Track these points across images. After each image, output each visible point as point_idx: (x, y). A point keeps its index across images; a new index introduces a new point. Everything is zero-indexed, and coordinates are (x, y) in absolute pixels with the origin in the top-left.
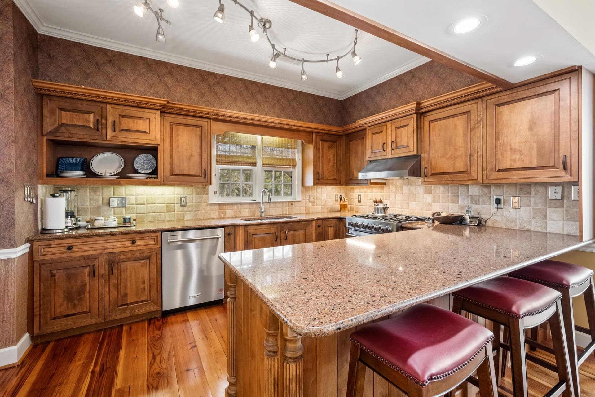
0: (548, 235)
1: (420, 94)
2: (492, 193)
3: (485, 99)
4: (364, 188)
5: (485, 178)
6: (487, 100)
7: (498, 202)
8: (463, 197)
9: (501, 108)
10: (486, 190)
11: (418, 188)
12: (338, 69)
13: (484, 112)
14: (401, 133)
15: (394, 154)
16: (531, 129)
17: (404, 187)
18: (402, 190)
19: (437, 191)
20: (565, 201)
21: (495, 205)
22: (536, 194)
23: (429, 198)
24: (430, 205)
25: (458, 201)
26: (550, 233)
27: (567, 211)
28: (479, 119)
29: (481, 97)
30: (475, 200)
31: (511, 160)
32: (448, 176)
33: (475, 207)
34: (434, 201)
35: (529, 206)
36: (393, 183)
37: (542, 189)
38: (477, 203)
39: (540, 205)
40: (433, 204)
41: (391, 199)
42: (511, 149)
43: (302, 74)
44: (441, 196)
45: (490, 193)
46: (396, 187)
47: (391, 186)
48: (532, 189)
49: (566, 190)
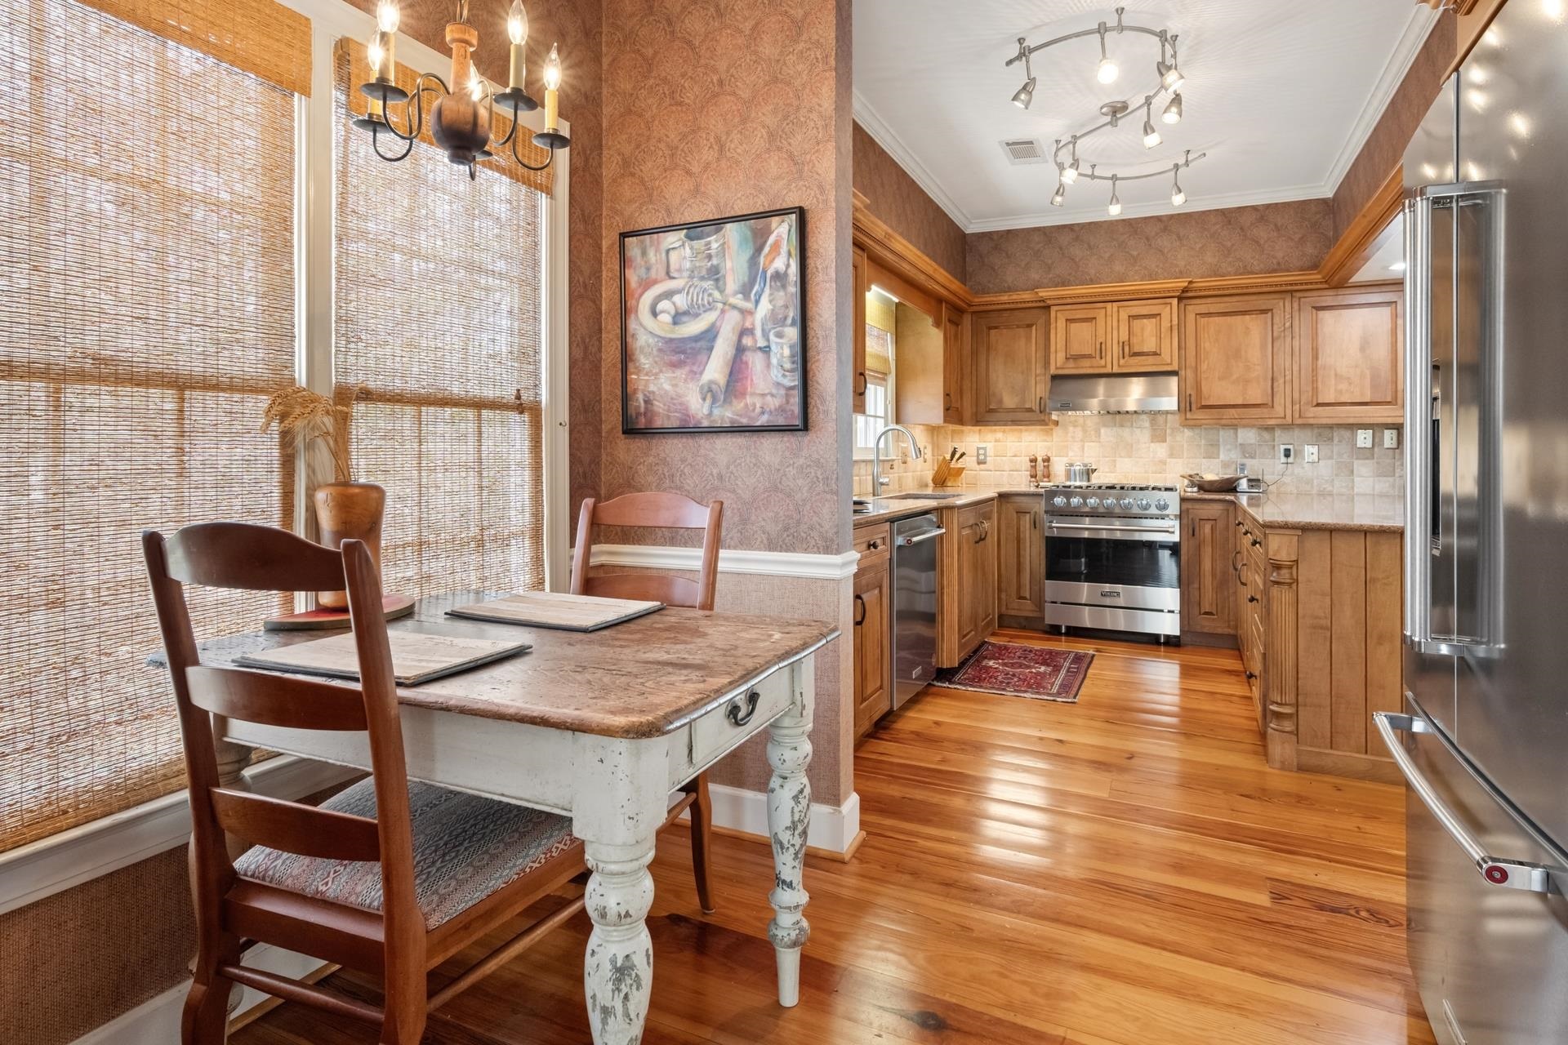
0: (1356, 498)
1: (1182, 263)
2: (1276, 439)
3: (1298, 295)
4: (995, 431)
5: (1297, 415)
6: (1300, 298)
7: (1287, 453)
8: (1229, 447)
9: (1321, 314)
10: (1266, 435)
11: (1138, 431)
12: (1114, 199)
13: (1296, 314)
14: (1143, 329)
15: (1123, 366)
16: (1363, 349)
17: (1103, 431)
18: (1099, 436)
19: (1178, 438)
20: (1376, 449)
21: (1283, 459)
22: (1340, 441)
23: (1160, 450)
24: (1164, 463)
25: (1219, 454)
26: (1357, 494)
27: (1377, 463)
28: (1288, 324)
29: (1291, 292)
30: (1247, 451)
31: (1336, 390)
32: (1233, 411)
33: (1249, 462)
34: (1171, 455)
35: (1331, 458)
36: (1076, 421)
37: (1347, 434)
38: (1252, 457)
39: (1345, 456)
40: (1168, 460)
41: (1071, 454)
42: (1336, 375)
43: (1057, 193)
44: (1185, 446)
45: (1274, 440)
46: (1085, 431)
47: (1071, 429)
48: (1335, 434)
49: (1378, 434)
